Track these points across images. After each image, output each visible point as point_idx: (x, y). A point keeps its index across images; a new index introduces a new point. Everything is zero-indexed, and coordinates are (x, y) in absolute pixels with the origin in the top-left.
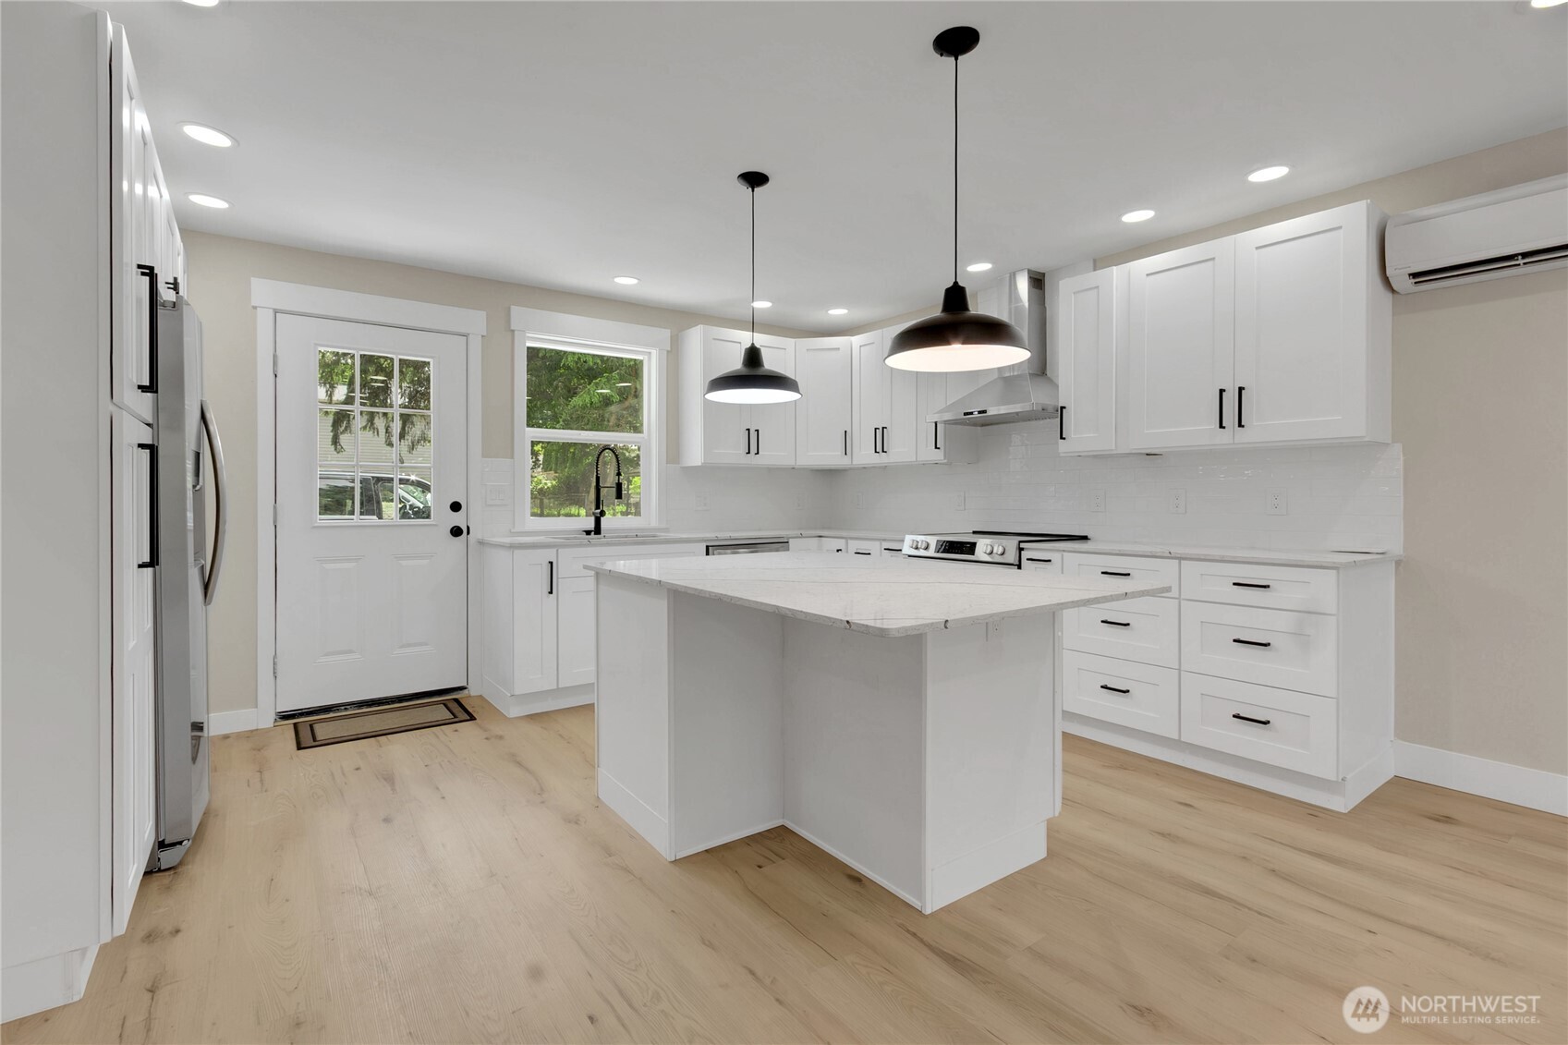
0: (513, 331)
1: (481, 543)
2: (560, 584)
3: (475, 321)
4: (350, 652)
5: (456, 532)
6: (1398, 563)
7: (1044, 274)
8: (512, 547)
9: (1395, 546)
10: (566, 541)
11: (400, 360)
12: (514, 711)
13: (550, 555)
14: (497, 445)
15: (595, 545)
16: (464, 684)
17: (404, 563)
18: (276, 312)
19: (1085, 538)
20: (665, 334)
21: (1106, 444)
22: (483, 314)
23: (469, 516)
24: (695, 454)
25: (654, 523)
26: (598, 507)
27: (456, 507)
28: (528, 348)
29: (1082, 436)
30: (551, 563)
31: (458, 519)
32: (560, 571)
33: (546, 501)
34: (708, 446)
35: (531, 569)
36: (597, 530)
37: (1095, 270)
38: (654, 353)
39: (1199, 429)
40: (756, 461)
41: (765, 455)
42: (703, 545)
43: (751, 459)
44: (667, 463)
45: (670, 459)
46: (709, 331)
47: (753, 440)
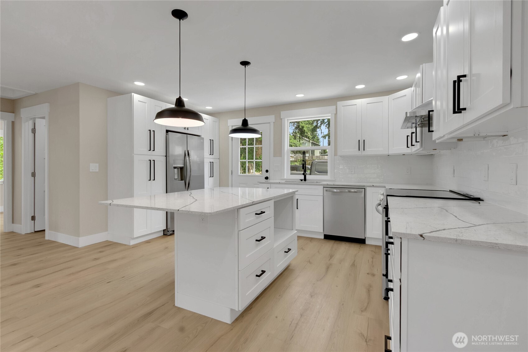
3: (272, 119)
14: (278, 153)
20: (334, 108)
22: (274, 115)
23: (271, 174)
26: (305, 172)
31: (267, 175)
36: (305, 180)
40: (364, 153)
41: (370, 150)
42: (322, 187)
43: (362, 153)
44: (335, 156)
45: (336, 154)
46: (340, 104)
47: (362, 145)
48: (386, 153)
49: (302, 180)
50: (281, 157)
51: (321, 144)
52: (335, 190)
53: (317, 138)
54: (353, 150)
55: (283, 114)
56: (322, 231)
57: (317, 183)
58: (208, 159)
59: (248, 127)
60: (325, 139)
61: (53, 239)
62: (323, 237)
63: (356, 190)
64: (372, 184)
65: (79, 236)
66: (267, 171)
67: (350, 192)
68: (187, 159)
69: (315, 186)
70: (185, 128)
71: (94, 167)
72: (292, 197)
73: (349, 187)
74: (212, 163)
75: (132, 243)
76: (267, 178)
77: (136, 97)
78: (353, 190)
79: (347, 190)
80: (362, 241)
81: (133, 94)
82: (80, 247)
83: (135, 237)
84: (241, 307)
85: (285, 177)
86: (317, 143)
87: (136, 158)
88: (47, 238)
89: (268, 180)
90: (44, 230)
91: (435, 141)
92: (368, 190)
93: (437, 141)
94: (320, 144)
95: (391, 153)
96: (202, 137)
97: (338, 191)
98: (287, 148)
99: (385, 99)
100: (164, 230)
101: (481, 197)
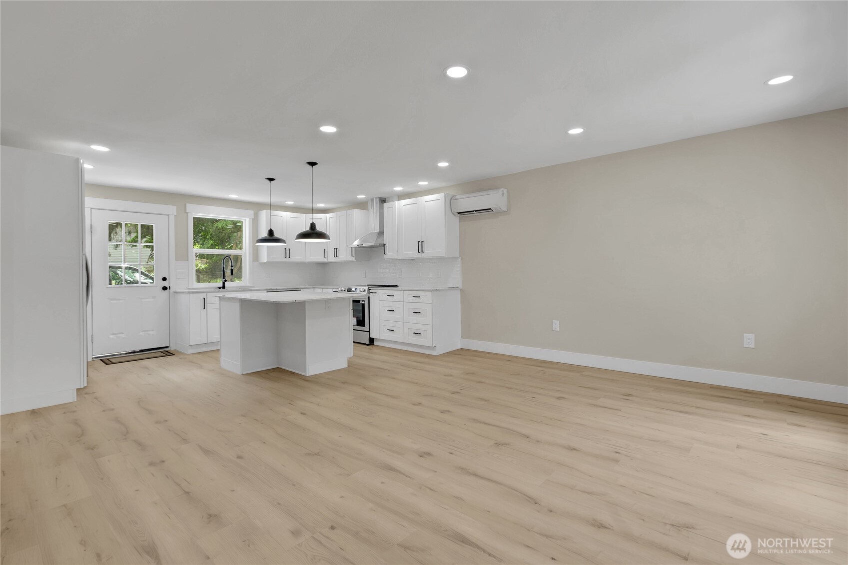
0: (187, 213)
1: (175, 292)
2: (208, 306)
3: (172, 210)
4: (122, 333)
5: (165, 288)
6: (461, 290)
7: (385, 198)
8: (189, 293)
9: (460, 285)
10: (211, 291)
11: (141, 225)
12: (190, 351)
13: (204, 295)
14: (182, 255)
15: (222, 292)
16: (169, 346)
17: (143, 300)
18: (91, 209)
19: (397, 286)
20: (251, 212)
21: (396, 257)
22: (175, 207)
23: (171, 283)
24: (264, 258)
25: (248, 284)
26: (224, 278)
27: (164, 279)
28: (194, 218)
29: (390, 254)
30: (204, 298)
31: (166, 284)
32: (208, 301)
33: (201, 276)
34: (269, 255)
35: (197, 300)
36: (224, 287)
37: (398, 200)
38: (247, 220)
39: (413, 253)
40: (290, 260)
43: (287, 260)
44: (253, 261)
48: (303, 260)
49: (220, 288)
50: (188, 260)
54: (281, 258)
95: (308, 261)
98: (193, 249)
99: (303, 216)
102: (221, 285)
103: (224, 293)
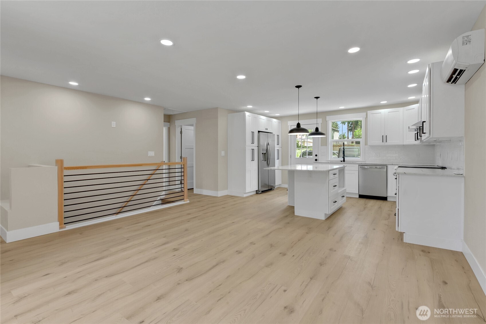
0: (327, 121)
9: (464, 172)
14: (324, 143)
20: (365, 114)
22: (321, 119)
31: (316, 158)
36: (344, 161)
40: (386, 144)
41: (390, 142)
42: (358, 165)
43: (385, 144)
44: (365, 145)
45: (366, 144)
46: (370, 112)
47: (384, 138)
48: (401, 143)
49: (342, 161)
50: (327, 146)
51: (340, 129)
52: (366, 167)
53: (336, 123)
54: (379, 142)
55: (328, 118)
56: (358, 193)
57: (353, 163)
58: (277, 147)
59: (319, 132)
60: (344, 124)
61: (199, 193)
62: (358, 197)
63: (380, 167)
64: (391, 163)
65: (217, 191)
66: (316, 155)
67: (376, 168)
68: (268, 147)
69: (353, 165)
70: (266, 129)
71: (223, 153)
72: (344, 169)
73: (376, 165)
74: (278, 150)
75: (245, 196)
76: (316, 160)
77: (247, 114)
78: (378, 167)
79: (374, 167)
80: (385, 199)
81: (245, 112)
82: (219, 196)
83: (247, 192)
84: (330, 212)
85: (329, 160)
86: (336, 129)
87: (247, 148)
88: (195, 192)
89: (317, 161)
90: (193, 189)
91: (423, 140)
92: (389, 167)
93: (424, 141)
94: (338, 130)
95: (405, 143)
96: (273, 133)
97: (368, 167)
98: (331, 140)
99: (401, 109)
100: (256, 191)
101: (446, 167)
102: (342, 159)
103: (344, 165)
